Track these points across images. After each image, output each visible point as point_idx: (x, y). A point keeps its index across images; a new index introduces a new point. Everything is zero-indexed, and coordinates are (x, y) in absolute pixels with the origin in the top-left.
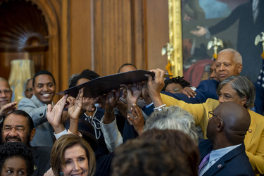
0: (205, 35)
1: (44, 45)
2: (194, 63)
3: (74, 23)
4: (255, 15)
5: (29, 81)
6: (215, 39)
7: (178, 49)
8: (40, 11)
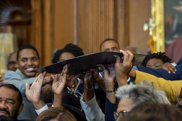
5: (11, 55)
7: (160, 25)
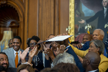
0: (84, 23)
1: (17, 25)
2: (79, 34)
3: (30, 16)
4: (105, 16)
5: (10, 40)
6: (88, 25)
7: (73, 29)
8: (16, 11)
